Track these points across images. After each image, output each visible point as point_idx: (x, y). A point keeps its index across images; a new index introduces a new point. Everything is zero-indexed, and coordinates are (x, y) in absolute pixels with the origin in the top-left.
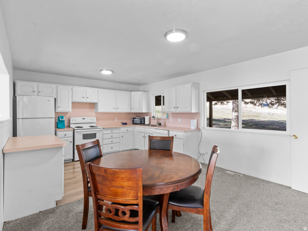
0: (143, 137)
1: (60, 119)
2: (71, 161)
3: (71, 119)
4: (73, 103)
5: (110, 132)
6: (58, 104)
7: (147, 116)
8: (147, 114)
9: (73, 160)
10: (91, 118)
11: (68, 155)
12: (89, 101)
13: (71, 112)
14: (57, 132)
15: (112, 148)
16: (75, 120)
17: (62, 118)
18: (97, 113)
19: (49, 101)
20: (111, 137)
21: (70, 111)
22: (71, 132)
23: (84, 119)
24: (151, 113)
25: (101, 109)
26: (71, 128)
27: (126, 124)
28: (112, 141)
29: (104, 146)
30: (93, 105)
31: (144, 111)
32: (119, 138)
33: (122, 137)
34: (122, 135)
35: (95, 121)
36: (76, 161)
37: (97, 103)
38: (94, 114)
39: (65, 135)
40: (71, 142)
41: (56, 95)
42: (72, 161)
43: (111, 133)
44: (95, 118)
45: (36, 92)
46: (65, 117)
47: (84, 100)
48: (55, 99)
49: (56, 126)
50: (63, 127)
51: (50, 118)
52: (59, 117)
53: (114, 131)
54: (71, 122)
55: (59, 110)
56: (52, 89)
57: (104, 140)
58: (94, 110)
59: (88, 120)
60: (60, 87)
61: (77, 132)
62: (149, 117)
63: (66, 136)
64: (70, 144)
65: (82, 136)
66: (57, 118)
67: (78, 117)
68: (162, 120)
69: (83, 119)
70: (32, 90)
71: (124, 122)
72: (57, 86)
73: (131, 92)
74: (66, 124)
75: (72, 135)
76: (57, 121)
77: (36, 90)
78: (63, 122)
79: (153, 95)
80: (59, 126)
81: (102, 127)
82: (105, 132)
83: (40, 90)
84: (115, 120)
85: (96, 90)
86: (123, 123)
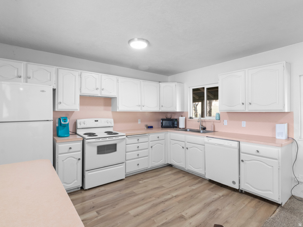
0: (183, 148)
1: (63, 123)
2: (78, 189)
3: (78, 121)
4: (82, 97)
5: (135, 140)
6: (59, 99)
7: (182, 116)
8: (181, 114)
9: (82, 188)
10: (107, 119)
11: (75, 180)
12: (106, 94)
13: (79, 110)
14: (57, 144)
15: (138, 165)
16: (84, 124)
17: (65, 120)
18: (115, 112)
19: (43, 91)
20: (137, 149)
21: (77, 110)
22: (80, 143)
23: (97, 121)
24: (188, 112)
25: (122, 106)
26: (78, 137)
27: (151, 127)
28: (138, 155)
29: (127, 162)
30: (109, 101)
31: (178, 110)
32: (147, 149)
33: (152, 147)
34: (151, 144)
35: (113, 124)
36: (86, 190)
37: (115, 98)
38: (110, 113)
39: (70, 148)
40: (79, 159)
41: (56, 83)
42: (80, 189)
43: (137, 142)
44: (112, 120)
45: (22, 78)
46: (69, 119)
47: (98, 93)
48: (54, 90)
49: (56, 133)
50: (67, 134)
51: (45, 121)
52: (60, 119)
53: (141, 140)
54: (79, 126)
55: (59, 108)
56: (49, 74)
57: (127, 154)
58: (110, 108)
59: (102, 122)
60: (63, 72)
61: (89, 142)
62: (185, 117)
63: (71, 150)
64: (77, 164)
65: (95, 150)
66: (57, 121)
67: (88, 118)
68: (207, 123)
69: (95, 121)
70: (16, 75)
71: (150, 125)
72: (57, 69)
73: (160, 83)
74: (71, 129)
75: (81, 149)
76: (57, 125)
77: (22, 74)
78: (66, 126)
79: (189, 87)
80: (61, 133)
81: (124, 134)
82: (129, 141)
83: (30, 74)
84: (137, 122)
85: (114, 78)
86: (148, 126)
